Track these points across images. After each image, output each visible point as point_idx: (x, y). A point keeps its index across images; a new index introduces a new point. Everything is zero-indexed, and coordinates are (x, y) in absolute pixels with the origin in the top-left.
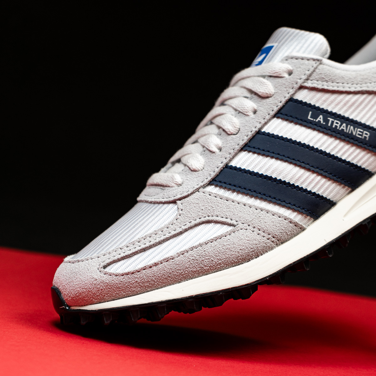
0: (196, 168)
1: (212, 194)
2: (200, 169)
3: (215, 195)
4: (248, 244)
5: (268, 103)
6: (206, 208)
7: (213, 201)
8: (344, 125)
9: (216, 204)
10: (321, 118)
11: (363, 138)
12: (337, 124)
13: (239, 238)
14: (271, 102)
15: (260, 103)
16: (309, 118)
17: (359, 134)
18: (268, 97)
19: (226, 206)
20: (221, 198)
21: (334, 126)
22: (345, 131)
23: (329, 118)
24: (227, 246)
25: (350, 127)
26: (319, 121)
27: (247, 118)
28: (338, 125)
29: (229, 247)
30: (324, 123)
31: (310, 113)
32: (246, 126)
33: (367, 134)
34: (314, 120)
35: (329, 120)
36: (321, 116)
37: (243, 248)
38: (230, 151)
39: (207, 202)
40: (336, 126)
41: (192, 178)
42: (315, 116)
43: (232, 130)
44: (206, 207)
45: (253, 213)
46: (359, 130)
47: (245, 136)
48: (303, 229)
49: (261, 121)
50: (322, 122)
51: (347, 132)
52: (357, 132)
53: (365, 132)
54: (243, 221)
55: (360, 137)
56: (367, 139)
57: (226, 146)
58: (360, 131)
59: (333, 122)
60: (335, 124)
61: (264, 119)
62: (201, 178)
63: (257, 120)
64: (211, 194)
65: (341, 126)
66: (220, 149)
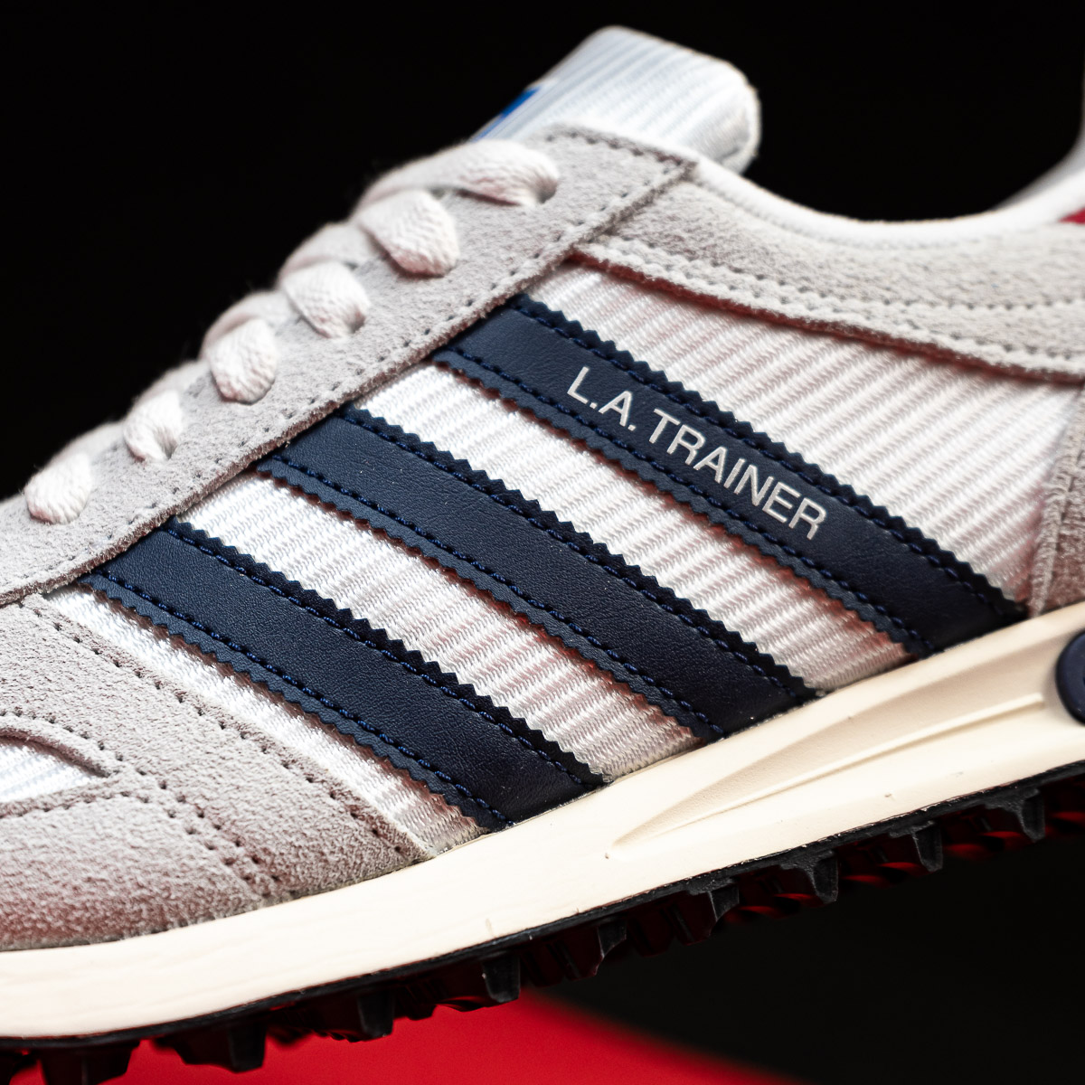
0: (49, 506)
1: (68, 625)
2: (61, 513)
3: (77, 631)
5: (417, 297)
6: (18, 678)
7: (59, 653)
8: (722, 451)
9: (64, 669)
10: (622, 404)
11: (793, 524)
12: (688, 441)
13: (99, 827)
14: (431, 298)
15: (388, 291)
16: (572, 392)
17: (776, 506)
18: (425, 276)
19: (103, 685)
20: (96, 646)
21: (672, 449)
22: (719, 478)
23: (658, 411)
24: (36, 852)
25: (744, 468)
26: (614, 415)
27: (318, 346)
28: (693, 450)
29: (42, 858)
30: (632, 428)
31: (585, 370)
32: (302, 374)
33: (814, 515)
34: (594, 405)
35: (660, 418)
36: (627, 396)
37: (104, 875)
38: (201, 465)
39: (35, 655)
40: (683, 452)
41: (18, 548)
42: (599, 389)
43: (238, 381)
44: (23, 672)
45: (201, 738)
46: (781, 485)
47: (281, 416)
48: (408, 856)
49: (363, 365)
50: (623, 422)
51: (728, 484)
52: (769, 495)
53: (807, 502)
54: (143, 761)
55: (784, 519)
56: (810, 536)
57: (195, 440)
58: (784, 494)
59: (671, 431)
60: (679, 439)
61: (382, 359)
62: (52, 551)
63: (352, 360)
64: (62, 622)
65: (703, 453)
66: (169, 451)
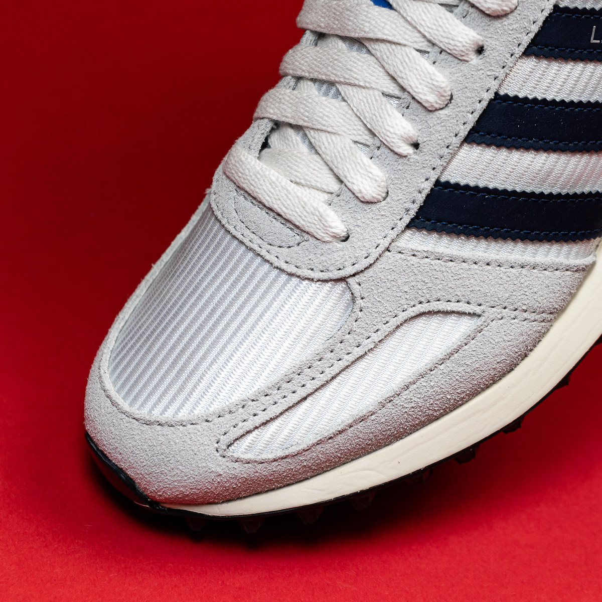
0: (373, 197)
1: (419, 253)
2: (379, 197)
3: (425, 255)
4: (510, 348)
5: (506, 28)
6: (412, 288)
7: (423, 268)
9: (430, 275)
13: (492, 341)
14: (515, 26)
15: (486, 28)
18: (506, 15)
19: (453, 275)
20: (438, 258)
27: (463, 67)
29: (477, 366)
32: (466, 88)
38: (441, 152)
39: (413, 274)
41: (368, 222)
43: (437, 103)
44: (412, 284)
45: (508, 279)
47: (468, 114)
49: (497, 74)
54: (492, 302)
57: (428, 138)
61: (504, 67)
62: (388, 219)
63: (489, 73)
64: (416, 253)
66: (416, 146)
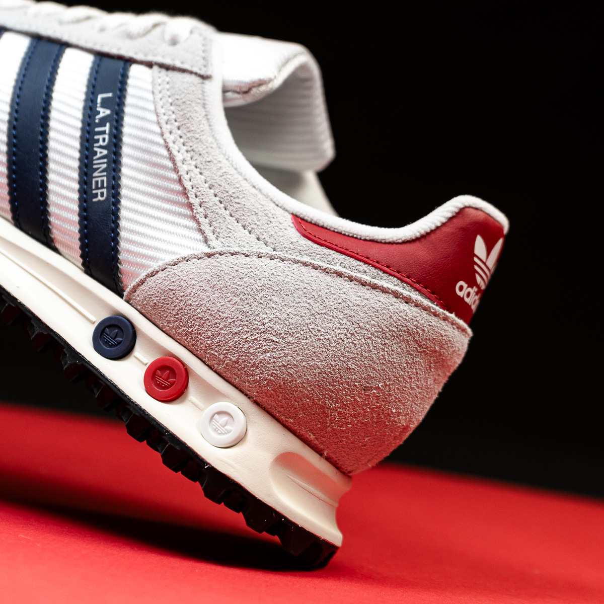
8: (105, 152)
10: (104, 112)
11: (94, 192)
12: (103, 139)
16: (100, 96)
17: (97, 182)
21: (96, 137)
22: (95, 158)
23: (108, 125)
25: (104, 163)
26: (99, 113)
28: (101, 143)
30: (97, 121)
31: (110, 95)
33: (101, 195)
34: (98, 105)
35: (105, 126)
36: (108, 112)
40: (98, 141)
42: (105, 103)
46: (105, 179)
50: (98, 117)
51: (95, 162)
52: (100, 177)
53: (105, 190)
55: (94, 187)
56: (94, 200)
58: (102, 181)
59: (104, 132)
60: (101, 137)
65: (101, 147)
